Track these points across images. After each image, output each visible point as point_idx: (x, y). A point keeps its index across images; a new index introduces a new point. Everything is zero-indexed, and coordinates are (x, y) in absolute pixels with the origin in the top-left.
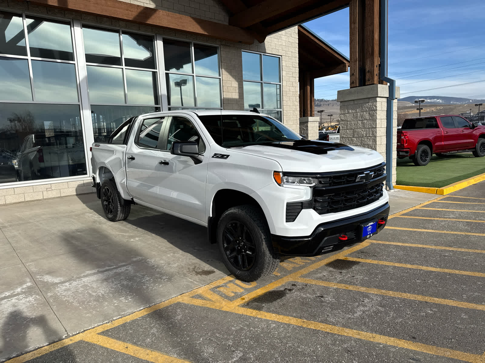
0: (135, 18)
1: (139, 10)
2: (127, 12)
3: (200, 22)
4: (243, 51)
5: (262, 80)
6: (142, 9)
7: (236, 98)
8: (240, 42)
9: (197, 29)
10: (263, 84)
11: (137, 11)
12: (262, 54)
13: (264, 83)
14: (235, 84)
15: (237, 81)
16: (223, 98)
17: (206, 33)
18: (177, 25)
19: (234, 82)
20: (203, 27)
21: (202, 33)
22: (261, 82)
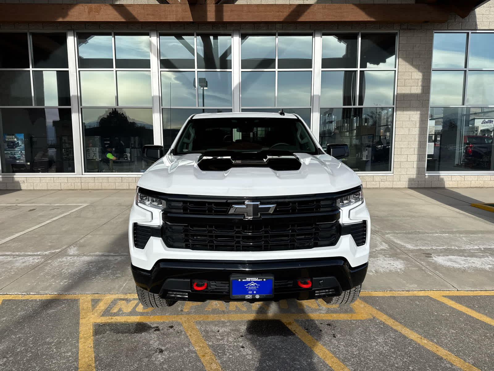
0: (286, 18)
1: (292, 9)
2: (278, 13)
3: (363, 7)
4: (435, 33)
5: (466, 67)
6: (295, 7)
7: (417, 92)
8: (426, 22)
9: (361, 16)
10: (467, 71)
11: (289, 10)
12: (470, 32)
13: (469, 70)
14: (418, 75)
15: (421, 72)
16: (397, 93)
17: (373, 20)
18: (334, 17)
19: (415, 73)
20: (369, 14)
21: (366, 20)
22: (465, 69)
